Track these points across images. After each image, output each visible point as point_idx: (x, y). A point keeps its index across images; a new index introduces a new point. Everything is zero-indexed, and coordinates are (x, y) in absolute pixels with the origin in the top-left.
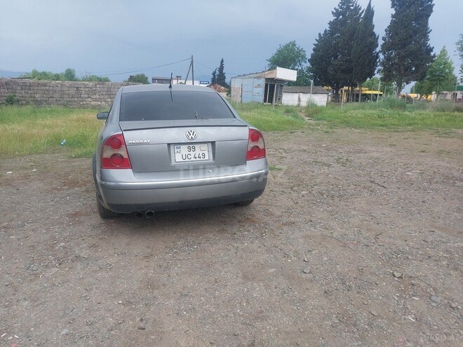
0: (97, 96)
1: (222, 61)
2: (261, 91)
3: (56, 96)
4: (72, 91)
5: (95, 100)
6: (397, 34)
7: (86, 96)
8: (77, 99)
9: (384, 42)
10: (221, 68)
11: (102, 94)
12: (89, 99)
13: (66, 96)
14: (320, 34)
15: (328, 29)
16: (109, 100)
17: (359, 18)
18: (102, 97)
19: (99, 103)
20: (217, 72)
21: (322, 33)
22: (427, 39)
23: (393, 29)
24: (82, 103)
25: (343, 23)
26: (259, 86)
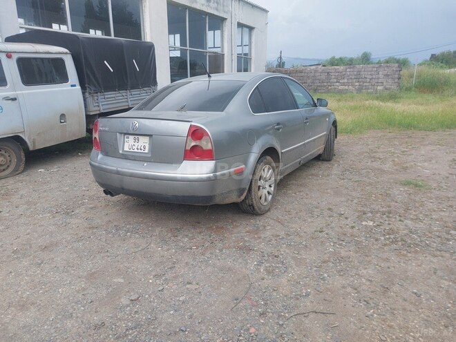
0: (346, 81)
3: (309, 81)
4: (323, 77)
5: (343, 84)
7: (335, 80)
8: (326, 84)
11: (351, 79)
12: (338, 84)
13: (317, 81)
16: (357, 84)
18: (350, 81)
19: (346, 87)
24: (330, 88)
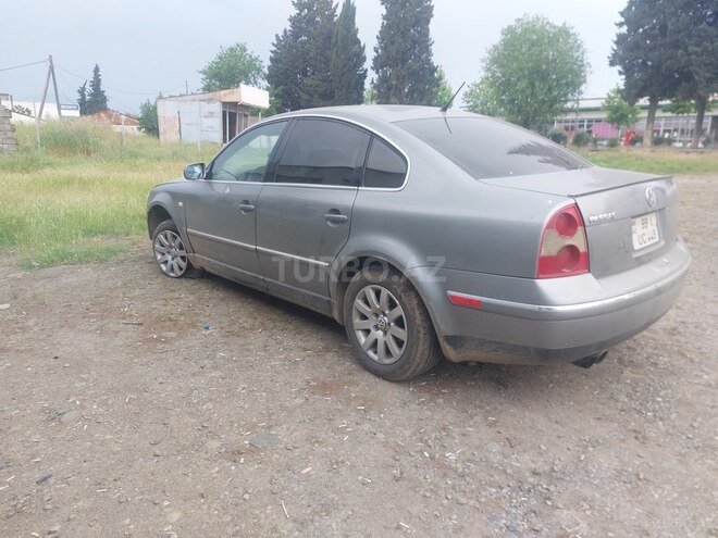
1: (96, 70)
2: (217, 123)
6: (392, 43)
9: (375, 54)
10: (96, 83)
14: (277, 36)
15: (289, 28)
17: (332, 15)
20: (89, 89)
21: (281, 34)
22: (429, 53)
23: (386, 36)
25: (310, 21)
26: (211, 114)
